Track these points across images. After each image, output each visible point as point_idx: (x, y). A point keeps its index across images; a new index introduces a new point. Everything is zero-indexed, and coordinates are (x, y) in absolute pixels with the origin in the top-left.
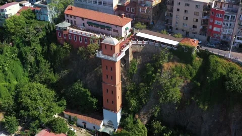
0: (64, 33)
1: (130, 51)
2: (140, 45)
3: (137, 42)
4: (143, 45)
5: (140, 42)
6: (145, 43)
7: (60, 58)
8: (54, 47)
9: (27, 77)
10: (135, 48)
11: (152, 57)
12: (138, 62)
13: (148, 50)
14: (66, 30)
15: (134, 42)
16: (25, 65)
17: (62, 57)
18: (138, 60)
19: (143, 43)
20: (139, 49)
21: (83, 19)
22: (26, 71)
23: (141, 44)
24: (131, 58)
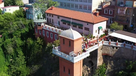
0: (38, 29)
1: (100, 53)
2: (113, 47)
3: (109, 43)
4: (117, 48)
5: (113, 44)
6: (119, 45)
7: (34, 52)
8: (30, 41)
9: (7, 66)
10: (106, 50)
11: (128, 64)
12: (109, 68)
13: (123, 55)
14: (40, 25)
15: (106, 43)
16: (7, 56)
17: (36, 52)
18: (109, 66)
19: (117, 44)
20: (111, 52)
21: (59, 17)
22: (7, 61)
23: (114, 45)
24: (100, 62)
